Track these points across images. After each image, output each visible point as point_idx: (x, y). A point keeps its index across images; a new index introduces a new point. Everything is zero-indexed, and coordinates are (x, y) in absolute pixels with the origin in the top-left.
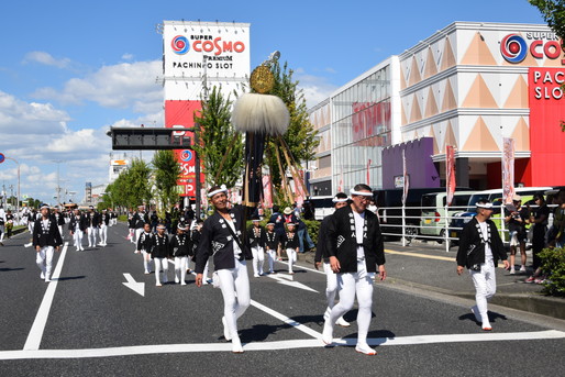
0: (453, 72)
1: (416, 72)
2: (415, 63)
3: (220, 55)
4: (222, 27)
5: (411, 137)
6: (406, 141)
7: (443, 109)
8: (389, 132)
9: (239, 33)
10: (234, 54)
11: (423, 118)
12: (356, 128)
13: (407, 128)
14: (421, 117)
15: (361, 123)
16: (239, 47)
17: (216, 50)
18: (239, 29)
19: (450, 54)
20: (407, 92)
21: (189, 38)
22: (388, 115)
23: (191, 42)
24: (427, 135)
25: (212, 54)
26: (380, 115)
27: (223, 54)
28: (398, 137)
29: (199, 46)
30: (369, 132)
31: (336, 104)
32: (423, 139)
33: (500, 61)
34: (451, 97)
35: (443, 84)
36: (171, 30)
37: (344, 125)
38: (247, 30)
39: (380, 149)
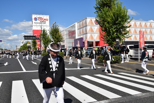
0: (86, 26)
1: (80, 26)
2: (80, 24)
3: (43, 21)
4: (44, 16)
5: (79, 37)
7: (85, 32)
8: (75, 36)
9: (47, 17)
10: (46, 21)
12: (69, 35)
14: (81, 34)
16: (47, 20)
17: (43, 20)
18: (47, 16)
19: (86, 23)
20: (78, 29)
21: (37, 18)
22: (75, 33)
23: (38, 19)
24: (82, 37)
25: (42, 21)
26: (73, 33)
27: (44, 21)
28: (77, 37)
29: (39, 19)
30: (72, 36)
31: (65, 31)
32: (81, 38)
33: (95, 24)
34: (86, 30)
35: (85, 28)
36: (34, 16)
37: (67, 35)
38: (49, 16)
39: (74, 39)
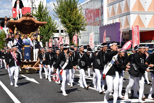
5: (111, 22)
6: (109, 24)
7: (124, 11)
8: (102, 20)
11: (116, 15)
12: (89, 19)
13: (109, 19)
14: (115, 14)
15: (91, 17)
20: (109, 5)
22: (102, 13)
24: (118, 21)
26: (98, 14)
28: (106, 22)
32: (116, 23)
34: (127, 7)
35: (124, 2)
39: (99, 27)
